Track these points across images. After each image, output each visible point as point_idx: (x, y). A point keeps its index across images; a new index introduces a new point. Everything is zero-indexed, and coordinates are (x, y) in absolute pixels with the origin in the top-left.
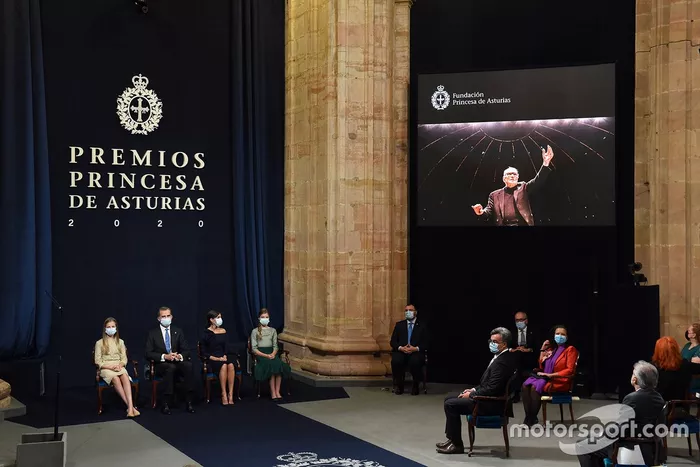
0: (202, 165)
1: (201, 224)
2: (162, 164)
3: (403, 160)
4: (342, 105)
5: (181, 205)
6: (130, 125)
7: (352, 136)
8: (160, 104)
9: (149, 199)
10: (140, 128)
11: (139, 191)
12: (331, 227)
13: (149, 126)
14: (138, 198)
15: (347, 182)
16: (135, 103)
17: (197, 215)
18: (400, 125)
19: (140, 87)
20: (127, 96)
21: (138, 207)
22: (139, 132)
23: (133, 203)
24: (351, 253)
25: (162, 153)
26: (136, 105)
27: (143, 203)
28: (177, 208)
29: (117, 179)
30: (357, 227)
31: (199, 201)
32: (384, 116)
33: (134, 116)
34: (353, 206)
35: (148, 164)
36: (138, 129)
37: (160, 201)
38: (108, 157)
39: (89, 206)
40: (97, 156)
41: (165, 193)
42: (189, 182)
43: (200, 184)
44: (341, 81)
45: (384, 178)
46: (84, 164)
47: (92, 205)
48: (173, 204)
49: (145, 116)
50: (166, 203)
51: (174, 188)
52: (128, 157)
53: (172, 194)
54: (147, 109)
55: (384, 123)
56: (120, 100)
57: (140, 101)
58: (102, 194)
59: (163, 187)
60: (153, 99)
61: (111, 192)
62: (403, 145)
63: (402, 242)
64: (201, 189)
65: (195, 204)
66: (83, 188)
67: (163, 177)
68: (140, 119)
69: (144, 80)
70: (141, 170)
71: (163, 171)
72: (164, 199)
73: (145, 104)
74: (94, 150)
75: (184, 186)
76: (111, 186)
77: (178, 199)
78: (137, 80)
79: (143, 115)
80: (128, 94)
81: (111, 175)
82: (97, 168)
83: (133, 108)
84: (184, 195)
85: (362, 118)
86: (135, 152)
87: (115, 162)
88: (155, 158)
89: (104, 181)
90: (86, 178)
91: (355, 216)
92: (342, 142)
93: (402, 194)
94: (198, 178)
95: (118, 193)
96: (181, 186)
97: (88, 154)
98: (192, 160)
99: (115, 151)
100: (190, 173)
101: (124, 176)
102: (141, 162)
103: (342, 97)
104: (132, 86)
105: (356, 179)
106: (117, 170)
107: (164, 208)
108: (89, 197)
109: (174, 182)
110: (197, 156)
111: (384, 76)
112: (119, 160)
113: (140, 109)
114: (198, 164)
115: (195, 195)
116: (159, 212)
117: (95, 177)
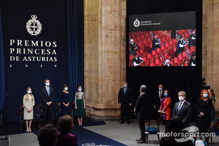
0: (56, 46)
1: (55, 66)
2: (42, 46)
3: (124, 44)
4: (103, 25)
5: (49, 60)
6: (31, 32)
7: (107, 36)
8: (41, 25)
9: (37, 57)
10: (34, 33)
11: (34, 54)
12: (100, 67)
13: (38, 33)
14: (34, 57)
15: (105, 52)
16: (32, 25)
17: (54, 63)
18: (123, 32)
19: (34, 19)
20: (29, 22)
21: (34, 60)
22: (34, 35)
23: (32, 59)
24: (107, 76)
25: (42, 42)
26: (33, 25)
27: (36, 59)
28: (47, 60)
29: (26, 51)
30: (109, 67)
31: (55, 58)
32: (118, 29)
33: (32, 29)
34: (107, 60)
35: (37, 45)
36: (33, 33)
37: (41, 58)
38: (23, 43)
39: (17, 60)
40: (19, 43)
42: (51, 52)
43: (55, 52)
44: (103, 17)
45: (118, 50)
46: (15, 46)
47: (18, 60)
48: (46, 59)
49: (36, 29)
50: (43, 59)
51: (46, 54)
52: (30, 43)
53: (45, 56)
54: (36, 27)
55: (118, 31)
56: (27, 24)
57: (34, 24)
58: (21, 56)
59: (42, 53)
60: (39, 23)
61: (25, 55)
62: (124, 39)
63: (124, 72)
64: (56, 54)
65: (53, 59)
66: (15, 54)
67: (42, 50)
68: (34, 30)
69: (35, 17)
70: (35, 48)
71: (42, 48)
72: (43, 57)
73: (36, 25)
74: (18, 41)
75: (50, 53)
76: (24, 53)
77: (47, 58)
78: (33, 16)
79: (35, 29)
80: (30, 22)
81: (24, 49)
82: (19, 47)
83: (32, 26)
85: (110, 30)
86: (33, 42)
87: (26, 45)
88: (39, 44)
89: (22, 51)
90: (16, 50)
91: (108, 63)
92: (103, 38)
93: (124, 55)
94: (54, 50)
95: (27, 55)
96: (48, 53)
97: (16, 42)
98: (52, 44)
99: (26, 41)
100: (52, 49)
101: (29, 50)
102: (35, 45)
103: (103, 22)
104: (31, 19)
105: (108, 51)
106: (26, 48)
107: (43, 60)
108: (17, 57)
109: (46, 52)
110: (54, 43)
111: (118, 15)
112: (27, 44)
113: (34, 27)
114: (54, 46)
115: (53, 56)
116: (41, 62)
117: (19, 50)
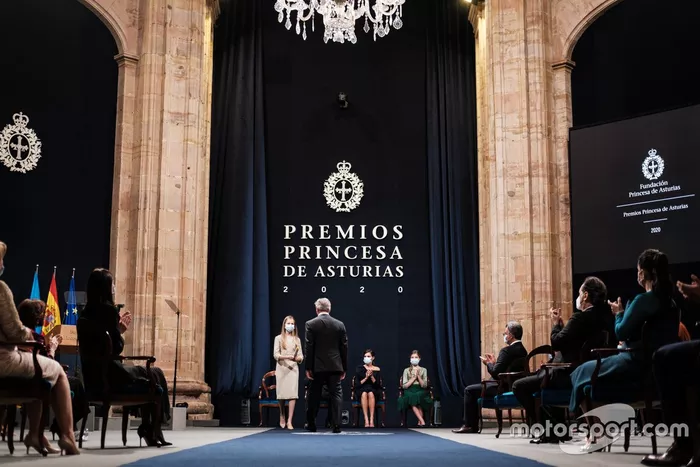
0: (401, 236)
1: (400, 290)
2: (363, 237)
3: (566, 214)
4: (500, 166)
5: (381, 273)
6: (335, 205)
7: (512, 194)
8: (361, 184)
9: (351, 267)
10: (343, 206)
11: (342, 260)
12: (494, 280)
13: (352, 205)
14: (342, 268)
15: (506, 237)
16: (339, 185)
17: (397, 281)
18: (562, 180)
19: (344, 171)
20: (332, 180)
21: (342, 275)
22: (343, 210)
23: (338, 271)
24: (513, 304)
25: (363, 227)
27: (347, 271)
28: (378, 275)
29: (324, 252)
30: (518, 279)
31: (397, 269)
32: (541, 173)
33: (339, 196)
34: (514, 258)
35: (351, 237)
36: (342, 207)
37: (362, 270)
38: (316, 232)
39: (300, 275)
40: (307, 232)
41: (366, 262)
42: (389, 251)
43: (399, 254)
44: (499, 144)
46: (296, 239)
47: (303, 274)
48: (373, 272)
49: (348, 196)
50: (367, 271)
51: (374, 257)
52: (333, 231)
53: (373, 263)
54: (350, 190)
55: (541, 179)
56: (326, 184)
57: (344, 183)
58: (311, 265)
59: (364, 257)
60: (355, 180)
61: (319, 262)
62: (566, 199)
63: (568, 293)
64: (400, 257)
65: (394, 272)
66: (295, 260)
67: (364, 248)
68: (343, 199)
69: (347, 165)
70: (345, 242)
71: (364, 242)
72: (365, 267)
73: (348, 185)
74: (304, 227)
75: (384, 256)
76: (318, 257)
77: (378, 267)
78: (341, 165)
79: (346, 195)
80: (333, 178)
81: (318, 248)
82: (307, 242)
83: (337, 190)
84: (383, 264)
85: (520, 176)
86: (339, 227)
87: (322, 237)
88: (357, 232)
89: (313, 253)
90: (298, 251)
91: (516, 268)
92: (501, 199)
93: (567, 246)
94: (397, 248)
95: (325, 263)
96: (380, 256)
97: (299, 230)
98: (391, 232)
99: (322, 227)
100: (389, 243)
101: (329, 248)
102: (344, 236)
103: (499, 159)
104: (337, 171)
105: (516, 233)
106: (324, 243)
107: (365, 275)
108: (300, 267)
109: (374, 252)
110: (395, 229)
111: (540, 136)
112: (326, 235)
113: (344, 190)
114: (397, 236)
115: (394, 263)
116: (361, 280)
117: (305, 250)
